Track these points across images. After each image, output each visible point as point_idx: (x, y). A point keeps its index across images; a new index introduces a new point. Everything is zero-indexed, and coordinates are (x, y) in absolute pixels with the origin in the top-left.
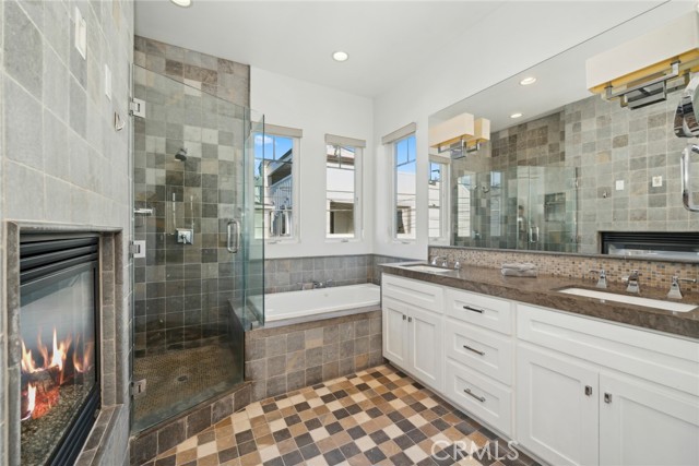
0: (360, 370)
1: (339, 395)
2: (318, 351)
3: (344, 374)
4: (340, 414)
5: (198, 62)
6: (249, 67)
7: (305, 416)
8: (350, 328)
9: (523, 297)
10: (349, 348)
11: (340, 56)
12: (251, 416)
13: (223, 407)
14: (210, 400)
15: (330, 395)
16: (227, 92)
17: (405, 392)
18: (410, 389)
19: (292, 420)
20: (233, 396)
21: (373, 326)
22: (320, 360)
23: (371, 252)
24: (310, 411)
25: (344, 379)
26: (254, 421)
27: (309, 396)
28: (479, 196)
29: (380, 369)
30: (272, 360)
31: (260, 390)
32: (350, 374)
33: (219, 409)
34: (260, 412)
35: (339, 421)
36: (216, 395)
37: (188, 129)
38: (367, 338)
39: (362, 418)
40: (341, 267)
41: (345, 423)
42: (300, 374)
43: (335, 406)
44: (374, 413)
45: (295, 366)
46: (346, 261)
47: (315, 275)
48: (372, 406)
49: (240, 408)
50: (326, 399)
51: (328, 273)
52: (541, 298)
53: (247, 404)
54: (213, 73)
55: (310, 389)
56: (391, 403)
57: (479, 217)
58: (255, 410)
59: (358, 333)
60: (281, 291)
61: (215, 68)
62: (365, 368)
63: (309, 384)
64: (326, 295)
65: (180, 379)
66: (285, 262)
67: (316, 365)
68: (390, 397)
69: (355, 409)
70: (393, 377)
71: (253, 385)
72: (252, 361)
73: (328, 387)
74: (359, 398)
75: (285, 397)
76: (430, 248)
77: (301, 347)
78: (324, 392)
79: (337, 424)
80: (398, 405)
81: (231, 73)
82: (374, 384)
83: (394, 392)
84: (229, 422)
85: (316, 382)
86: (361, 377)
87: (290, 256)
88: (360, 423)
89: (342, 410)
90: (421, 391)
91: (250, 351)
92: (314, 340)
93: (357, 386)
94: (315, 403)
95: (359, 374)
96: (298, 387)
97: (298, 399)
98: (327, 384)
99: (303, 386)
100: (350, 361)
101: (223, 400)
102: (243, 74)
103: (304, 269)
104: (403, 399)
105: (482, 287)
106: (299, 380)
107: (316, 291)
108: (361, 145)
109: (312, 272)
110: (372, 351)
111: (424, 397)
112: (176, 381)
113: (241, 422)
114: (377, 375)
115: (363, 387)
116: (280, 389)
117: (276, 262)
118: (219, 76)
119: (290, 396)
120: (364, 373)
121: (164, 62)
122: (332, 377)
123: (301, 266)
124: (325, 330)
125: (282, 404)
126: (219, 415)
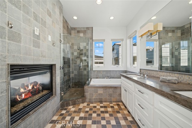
0: (114, 102)
1: (105, 107)
2: (102, 94)
3: (109, 102)
4: (102, 112)
5: (83, 29)
6: (93, 27)
7: (94, 109)
8: (111, 90)
9: (156, 91)
10: (110, 95)
11: (112, 18)
12: (84, 105)
13: (79, 102)
14: (76, 99)
15: (103, 106)
16: (88, 34)
17: (124, 112)
18: (126, 112)
19: (91, 109)
20: (81, 100)
21: (118, 91)
22: (102, 97)
23: (126, 70)
24: (96, 108)
25: (109, 103)
26: (84, 107)
27: (97, 105)
28: (174, 51)
29: (120, 103)
30: (90, 94)
31: (87, 100)
32: (111, 102)
33: (78, 102)
34: (86, 105)
35: (101, 114)
36: (78, 99)
37: (81, 43)
38: (116, 94)
39: (107, 115)
40: (116, 73)
41: (102, 115)
42: (97, 99)
43: (102, 109)
44: (111, 115)
45: (95, 97)
46: (118, 72)
47: (109, 75)
48: (111, 113)
49: (83, 103)
50: (101, 107)
51: (112, 75)
52: (162, 93)
53: (84, 102)
54: (85, 31)
55: (99, 103)
56: (118, 114)
57: (174, 59)
58: (85, 104)
59: (113, 92)
60: (100, 78)
61: (86, 30)
62: (116, 102)
63: (99, 102)
64: (111, 81)
65: (77, 94)
66: (101, 71)
67: (101, 98)
68: (118, 112)
69: (107, 112)
70: (123, 107)
71: (86, 99)
72: (86, 93)
73: (104, 104)
74: (109, 109)
75: (93, 103)
76: (140, 69)
77: (97, 92)
78: (102, 105)
79: (100, 114)
80: (119, 115)
81: (89, 30)
82: (116, 107)
83: (120, 111)
84: (79, 105)
85: (101, 102)
86: (113, 104)
87: (105, 70)
88: (106, 116)
89: (103, 111)
90: (129, 114)
91: (85, 91)
92: (101, 91)
93: (111, 106)
94: (98, 107)
95: (113, 103)
96: (96, 102)
97: (95, 105)
98: (104, 103)
99: (98, 102)
100: (111, 99)
101: (79, 100)
102: (91, 29)
103: (106, 73)
104: (122, 114)
105: (143, 84)
106: (96, 100)
107: (108, 79)
108: (122, 40)
109: (108, 75)
110: (118, 98)
111: (129, 116)
112: (76, 94)
113: (81, 106)
114: (118, 105)
115: (112, 107)
116: (92, 101)
117: (99, 71)
118: (87, 31)
119: (94, 103)
120: (115, 103)
121: (77, 31)
122: (105, 102)
123: (105, 72)
124: (103, 89)
125: (91, 105)
126: (78, 103)
